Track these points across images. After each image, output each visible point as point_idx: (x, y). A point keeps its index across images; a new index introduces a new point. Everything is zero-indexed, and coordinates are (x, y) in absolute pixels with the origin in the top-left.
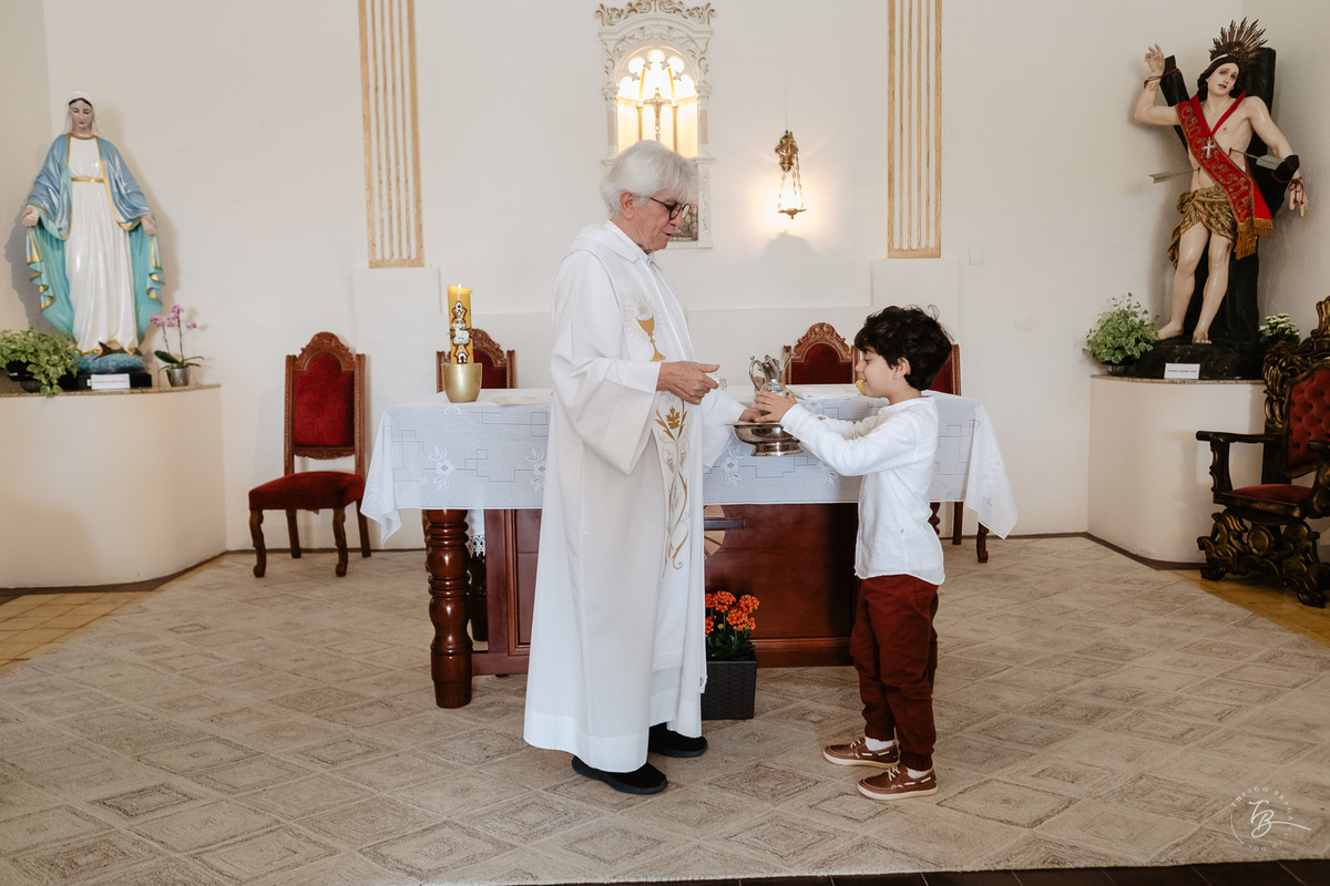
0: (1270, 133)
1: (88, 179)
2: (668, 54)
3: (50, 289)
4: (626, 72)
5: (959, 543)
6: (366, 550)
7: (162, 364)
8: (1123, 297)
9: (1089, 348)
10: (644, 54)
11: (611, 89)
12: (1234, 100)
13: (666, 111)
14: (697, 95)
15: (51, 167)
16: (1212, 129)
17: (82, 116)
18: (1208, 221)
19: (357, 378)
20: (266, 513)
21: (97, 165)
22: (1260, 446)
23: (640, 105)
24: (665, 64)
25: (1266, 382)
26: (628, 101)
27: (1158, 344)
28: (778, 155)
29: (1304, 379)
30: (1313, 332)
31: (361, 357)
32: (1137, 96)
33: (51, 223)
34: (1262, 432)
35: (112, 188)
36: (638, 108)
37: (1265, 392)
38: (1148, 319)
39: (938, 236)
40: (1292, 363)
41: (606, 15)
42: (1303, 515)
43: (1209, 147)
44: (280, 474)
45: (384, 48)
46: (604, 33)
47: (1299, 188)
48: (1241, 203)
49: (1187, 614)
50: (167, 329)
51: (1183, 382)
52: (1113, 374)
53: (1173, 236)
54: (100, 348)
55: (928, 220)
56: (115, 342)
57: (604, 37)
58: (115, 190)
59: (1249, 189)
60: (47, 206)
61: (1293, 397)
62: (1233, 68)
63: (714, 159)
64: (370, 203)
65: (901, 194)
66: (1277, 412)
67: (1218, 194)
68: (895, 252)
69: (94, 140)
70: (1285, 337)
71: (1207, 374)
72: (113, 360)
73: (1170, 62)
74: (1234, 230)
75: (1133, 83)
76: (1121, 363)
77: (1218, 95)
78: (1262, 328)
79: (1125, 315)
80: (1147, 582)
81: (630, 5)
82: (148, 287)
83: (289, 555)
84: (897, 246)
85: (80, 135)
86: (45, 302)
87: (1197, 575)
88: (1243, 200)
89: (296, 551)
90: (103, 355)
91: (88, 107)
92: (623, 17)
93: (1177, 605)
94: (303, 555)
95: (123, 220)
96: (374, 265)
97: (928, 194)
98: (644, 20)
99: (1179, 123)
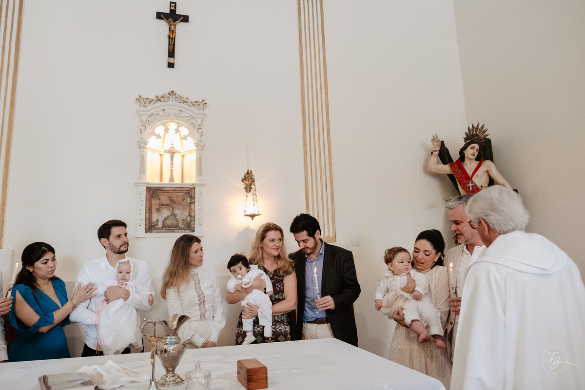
0: (500, 179)
2: (179, 125)
4: (153, 134)
10: (164, 124)
11: (143, 142)
12: (478, 162)
13: (177, 157)
14: (195, 148)
16: (470, 176)
23: (162, 153)
24: (177, 131)
26: (155, 151)
28: (243, 183)
36: (161, 155)
39: (334, 230)
41: (142, 101)
43: (470, 185)
46: (141, 111)
55: (328, 221)
57: (140, 113)
62: (476, 146)
63: (205, 184)
65: (313, 206)
77: (471, 159)
81: (157, 97)
92: (152, 103)
97: (327, 206)
98: (165, 106)
99: (452, 173)
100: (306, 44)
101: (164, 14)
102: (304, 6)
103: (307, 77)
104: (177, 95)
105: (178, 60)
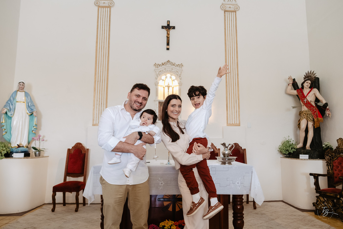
0: (320, 97)
1: (21, 102)
2: (172, 75)
3: (6, 130)
4: (161, 79)
5: (248, 203)
6: (84, 204)
7: (34, 150)
8: (287, 137)
9: (279, 150)
10: (165, 75)
11: (157, 83)
12: (310, 89)
13: (171, 88)
14: (179, 85)
15: (12, 98)
16: (306, 96)
17: (22, 86)
18: (307, 118)
19: (86, 155)
20: (57, 193)
21: (24, 98)
22: (326, 177)
23: (164, 87)
24: (171, 77)
25: (326, 160)
26: (161, 86)
27: (297, 149)
29: (336, 159)
30: (336, 147)
31: (88, 150)
32: (287, 88)
33: (9, 113)
34: (326, 173)
35: (27, 104)
37: (326, 163)
38: (294, 143)
39: (239, 121)
40: (332, 155)
41: (156, 66)
42: (340, 197)
43: (305, 100)
44: (62, 181)
45: (101, 72)
47: (329, 111)
48: (315, 114)
49: (312, 226)
50: (36, 141)
51: (305, 160)
52: (286, 157)
53: (298, 122)
54: (17, 146)
55: (237, 117)
56: (22, 144)
57: (156, 71)
58: (27, 105)
59: (316, 111)
60: (9, 108)
61: (333, 164)
62: (309, 82)
64: (94, 109)
65: (230, 110)
66: (330, 168)
67: (309, 112)
68: (228, 124)
69: (24, 92)
70: (329, 148)
71: (311, 158)
72: (20, 149)
73: (294, 80)
74: (314, 120)
75: (285, 84)
76: (288, 154)
77: (306, 88)
78: (323, 146)
79: (288, 142)
80: (300, 216)
81: (162, 63)
82: (33, 129)
83: (62, 205)
84: (229, 123)
85: (21, 91)
86: (4, 133)
87: (313, 213)
88: (315, 113)
89: (64, 204)
90: (18, 148)
91: (23, 84)
92: (160, 66)
93: (309, 223)
94: (66, 205)
95: (28, 112)
96: (93, 125)
97: (236, 110)
98: (166, 67)
99: (298, 94)
100: (228, 35)
101: (165, 26)
102: (227, 17)
103: (228, 50)
104: (170, 62)
105: (171, 46)
